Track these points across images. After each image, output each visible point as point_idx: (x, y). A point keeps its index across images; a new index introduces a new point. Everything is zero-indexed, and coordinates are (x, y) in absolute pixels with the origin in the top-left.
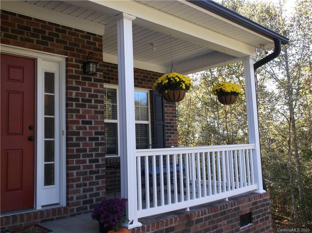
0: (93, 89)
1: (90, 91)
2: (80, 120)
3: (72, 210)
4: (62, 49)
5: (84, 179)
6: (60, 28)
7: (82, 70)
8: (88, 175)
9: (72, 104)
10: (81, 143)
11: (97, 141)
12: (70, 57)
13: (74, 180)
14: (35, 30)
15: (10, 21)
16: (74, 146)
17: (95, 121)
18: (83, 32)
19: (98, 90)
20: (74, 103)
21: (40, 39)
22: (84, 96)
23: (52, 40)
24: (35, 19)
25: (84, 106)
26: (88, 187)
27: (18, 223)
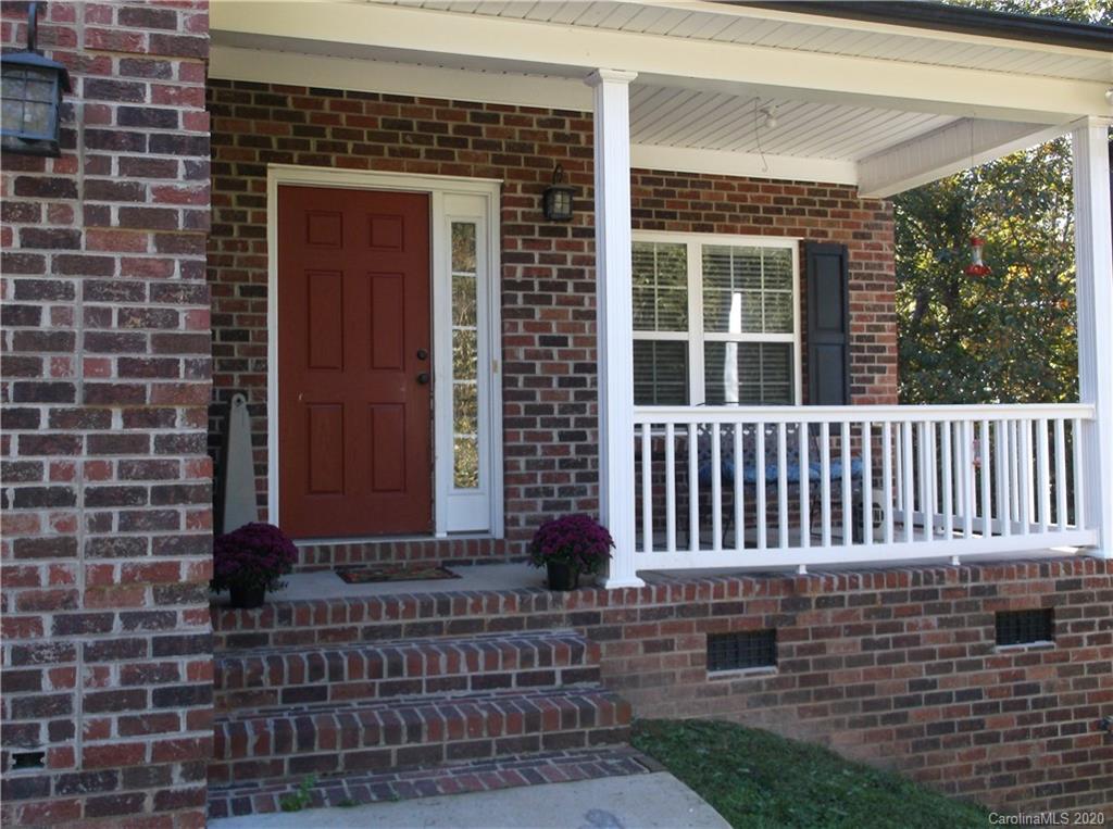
0: (570, 255)
1: (563, 260)
2: (536, 336)
3: (516, 549)
4: (490, 164)
5: (547, 479)
6: (485, 111)
7: (541, 210)
8: (557, 470)
9: (516, 297)
10: (538, 392)
11: (580, 386)
12: (508, 182)
13: (520, 480)
14: (422, 126)
15: (364, 115)
16: (520, 399)
17: (575, 338)
18: (544, 111)
19: (584, 257)
20: (520, 294)
21: (435, 146)
22: (547, 276)
23: (464, 144)
24: (422, 100)
25: (547, 300)
26: (556, 497)
27: (393, 560)
